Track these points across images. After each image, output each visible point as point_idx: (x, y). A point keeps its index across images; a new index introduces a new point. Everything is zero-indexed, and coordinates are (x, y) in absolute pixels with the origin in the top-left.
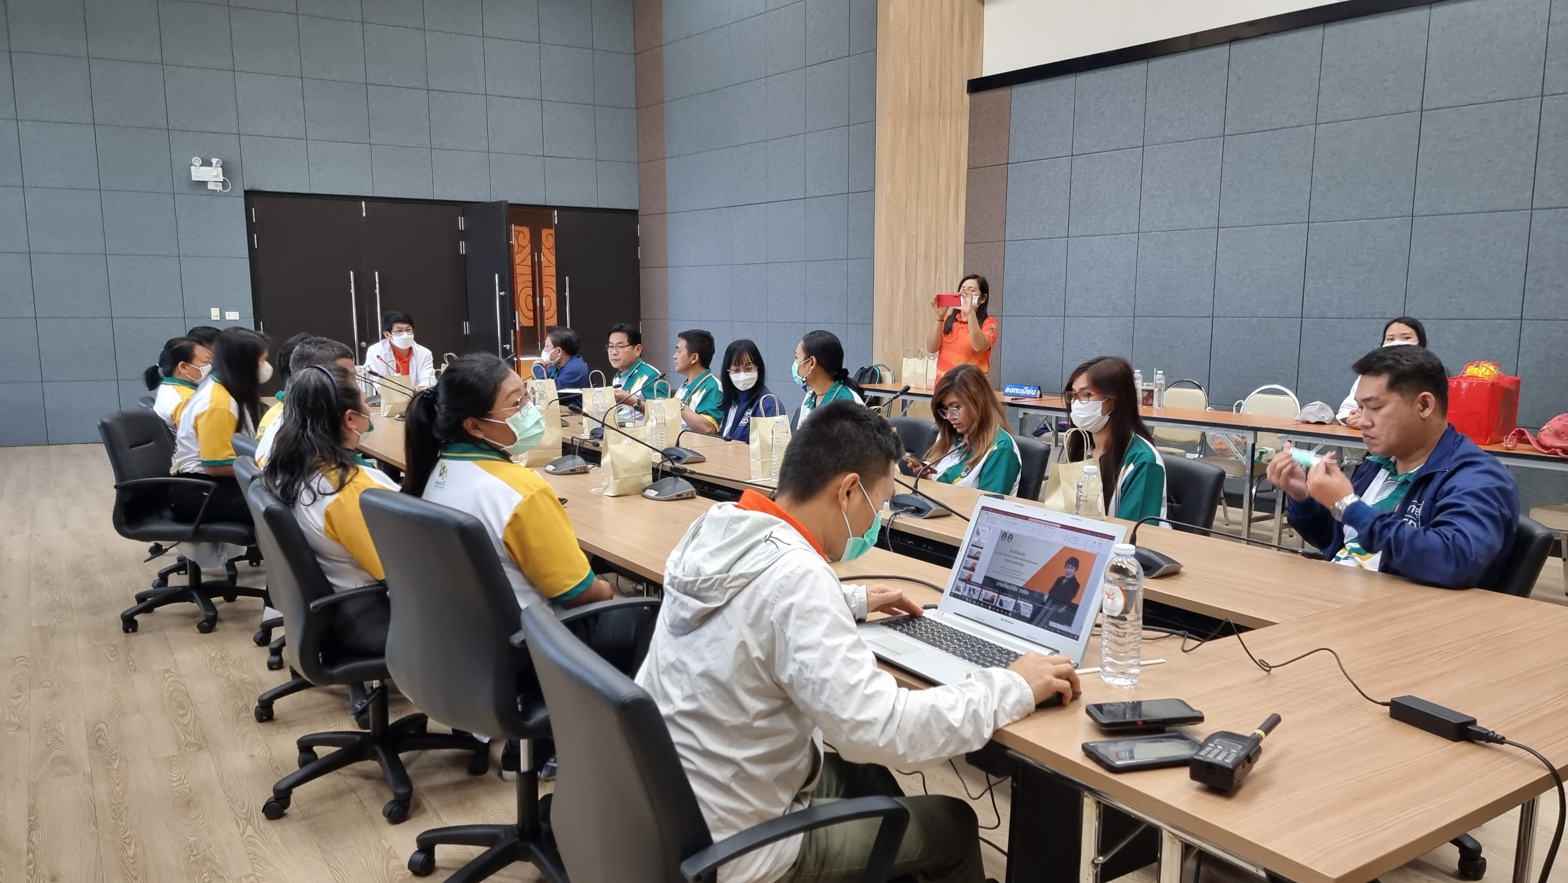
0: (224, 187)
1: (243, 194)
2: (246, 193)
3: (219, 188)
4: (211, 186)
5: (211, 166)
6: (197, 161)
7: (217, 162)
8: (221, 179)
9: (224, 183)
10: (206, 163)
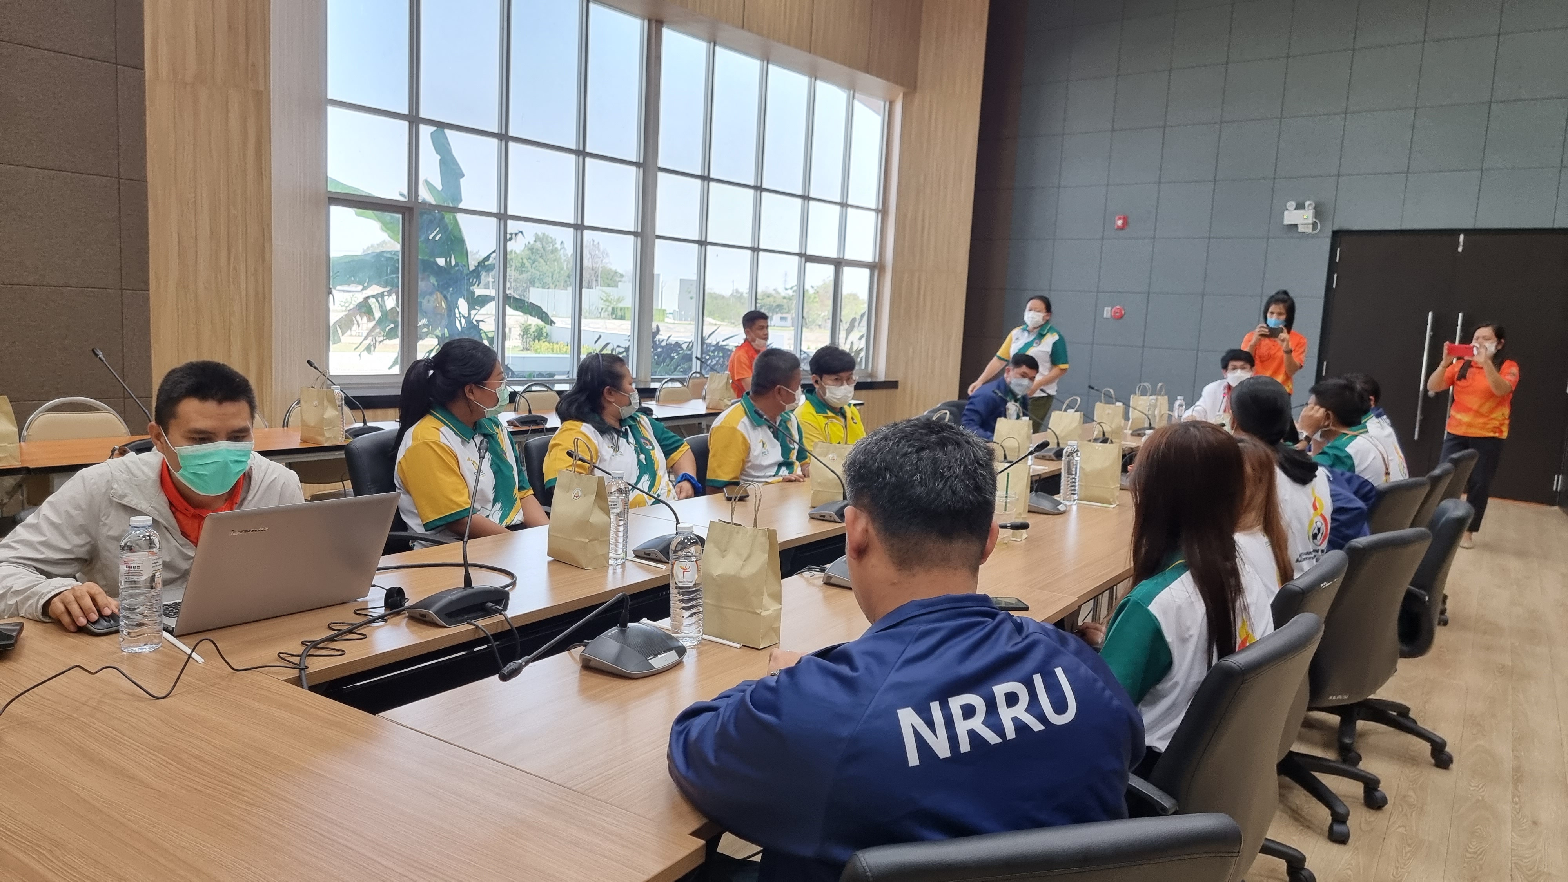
0: (1314, 229)
1: (1330, 234)
2: (1335, 233)
3: (1309, 230)
4: (1301, 229)
5: (1304, 208)
6: (1291, 205)
7: (1310, 205)
8: (1310, 221)
9: (1314, 225)
10: (1300, 206)
